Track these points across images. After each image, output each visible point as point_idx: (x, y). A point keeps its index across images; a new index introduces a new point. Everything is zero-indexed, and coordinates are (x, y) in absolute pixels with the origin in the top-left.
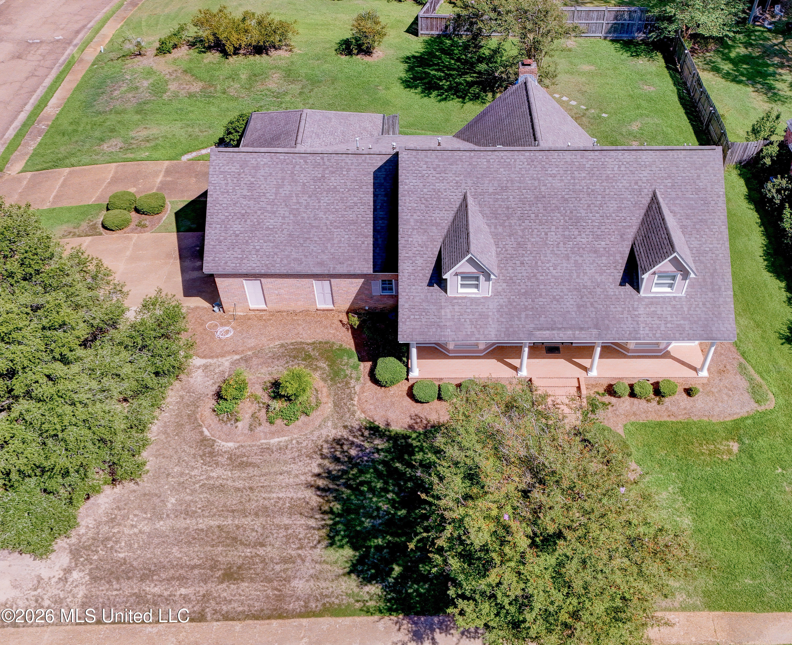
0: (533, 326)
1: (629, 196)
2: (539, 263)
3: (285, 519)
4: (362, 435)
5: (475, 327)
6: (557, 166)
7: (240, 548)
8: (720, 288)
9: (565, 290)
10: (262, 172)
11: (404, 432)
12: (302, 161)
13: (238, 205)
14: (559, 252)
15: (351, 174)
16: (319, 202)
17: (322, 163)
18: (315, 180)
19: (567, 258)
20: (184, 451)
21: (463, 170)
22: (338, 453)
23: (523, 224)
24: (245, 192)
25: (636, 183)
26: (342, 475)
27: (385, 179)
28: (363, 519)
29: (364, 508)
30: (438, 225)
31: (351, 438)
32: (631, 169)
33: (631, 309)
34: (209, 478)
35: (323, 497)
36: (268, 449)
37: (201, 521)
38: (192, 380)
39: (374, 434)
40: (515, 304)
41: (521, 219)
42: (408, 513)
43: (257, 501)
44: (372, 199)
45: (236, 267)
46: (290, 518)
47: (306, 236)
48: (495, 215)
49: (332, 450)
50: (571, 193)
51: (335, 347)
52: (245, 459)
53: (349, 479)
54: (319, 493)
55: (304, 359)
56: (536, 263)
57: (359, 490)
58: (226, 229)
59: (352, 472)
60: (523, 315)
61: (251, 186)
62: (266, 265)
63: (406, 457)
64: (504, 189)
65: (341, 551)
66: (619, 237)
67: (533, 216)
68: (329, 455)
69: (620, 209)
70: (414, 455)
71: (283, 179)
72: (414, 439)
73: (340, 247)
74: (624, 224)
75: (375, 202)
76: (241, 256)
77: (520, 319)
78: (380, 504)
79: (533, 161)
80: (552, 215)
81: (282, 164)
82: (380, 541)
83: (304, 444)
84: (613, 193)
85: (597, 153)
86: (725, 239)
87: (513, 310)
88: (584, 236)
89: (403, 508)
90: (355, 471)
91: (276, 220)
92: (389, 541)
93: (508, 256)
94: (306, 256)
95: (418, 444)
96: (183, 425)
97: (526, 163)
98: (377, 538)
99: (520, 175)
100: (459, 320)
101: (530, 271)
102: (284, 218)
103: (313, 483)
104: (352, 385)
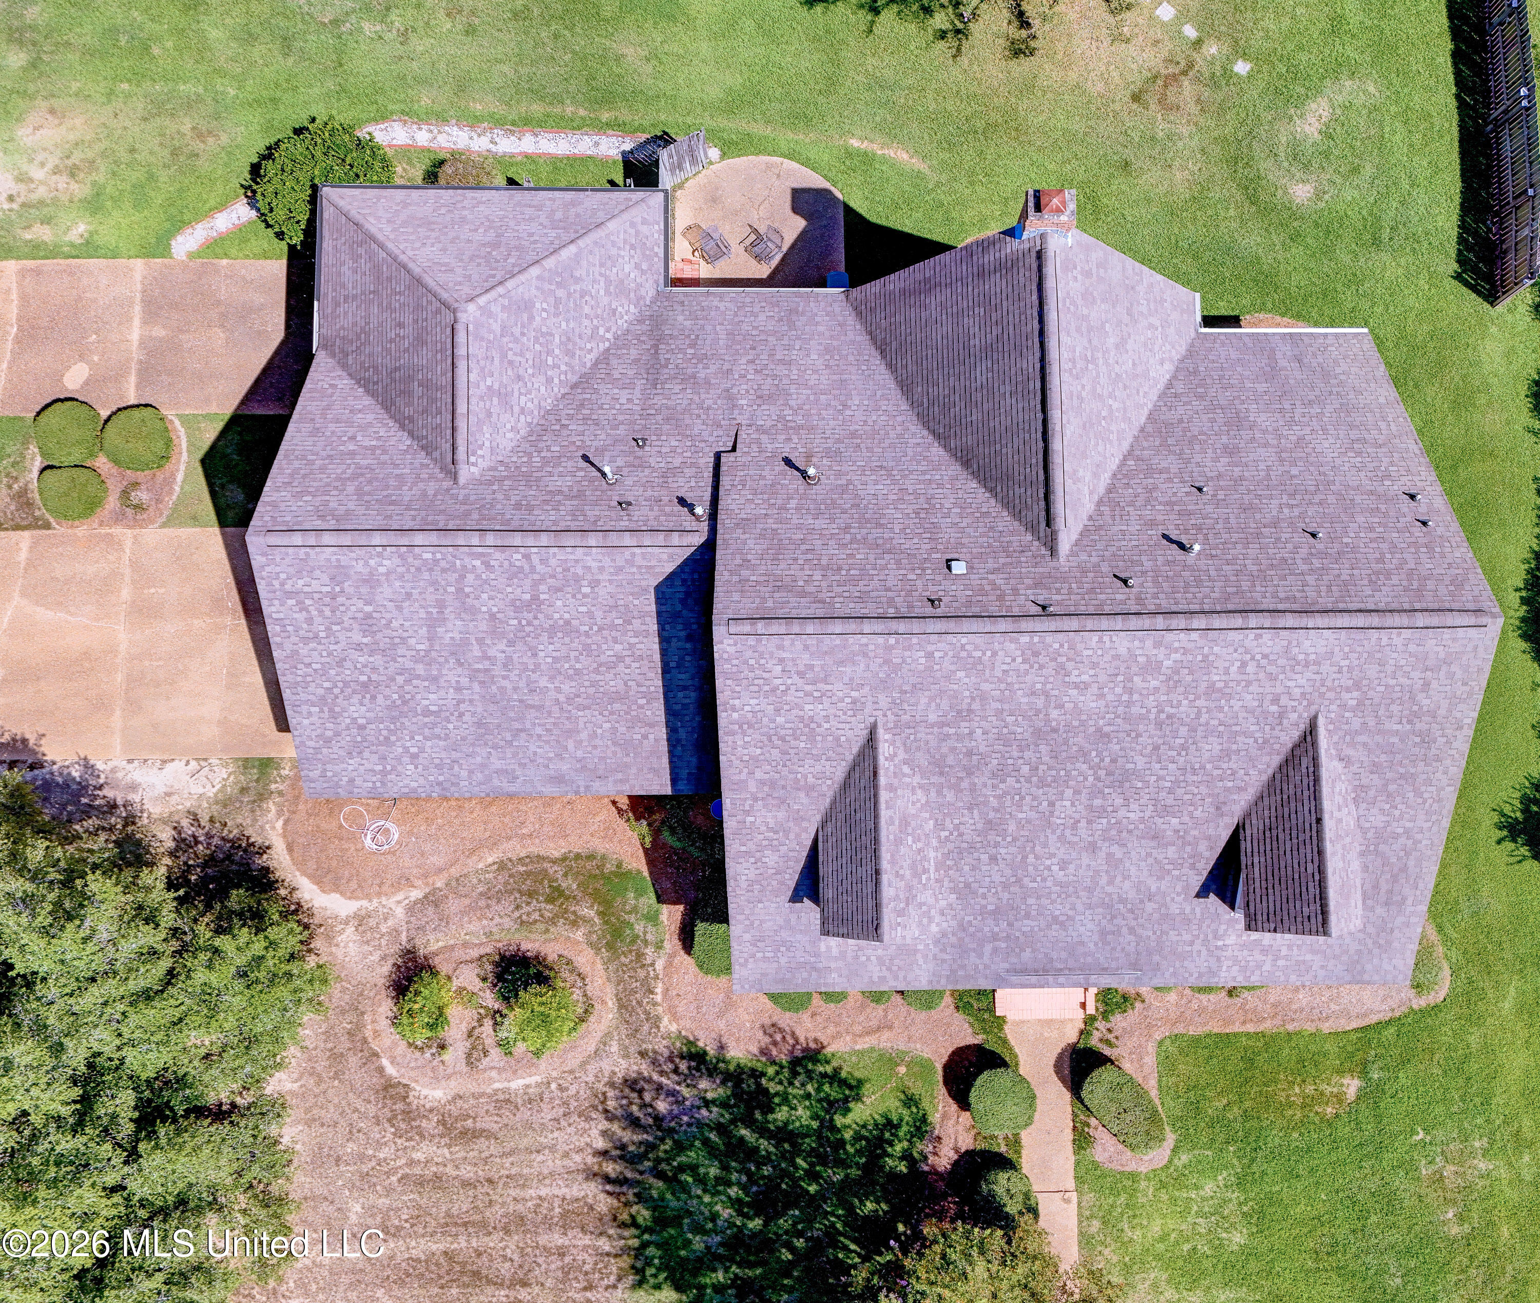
0: (1006, 966)
1: (1253, 728)
2: (1031, 859)
3: (556, 1236)
4: (676, 1071)
5: (889, 969)
6: (1094, 665)
7: (490, 1290)
8: (1404, 899)
9: (1080, 907)
10: (385, 592)
11: (754, 1064)
12: (477, 563)
13: (348, 664)
14: (1076, 839)
15: (602, 592)
16: (535, 655)
17: (527, 568)
18: (517, 606)
19: (1093, 848)
20: (356, 1110)
21: (869, 675)
22: (635, 1108)
23: (1002, 786)
24: (357, 637)
25: (1276, 700)
26: (646, 1152)
27: (683, 601)
28: (690, 1236)
29: (690, 1213)
30: (809, 789)
31: (655, 1077)
32: (1270, 669)
33: (1210, 937)
34: (411, 1163)
35: (617, 1195)
36: (504, 1102)
37: (413, 1244)
38: (339, 953)
39: (698, 1069)
40: (972, 929)
41: (999, 774)
42: (766, 1225)
43: (503, 1204)
44: (656, 647)
45: (375, 788)
46: (565, 1234)
47: (517, 725)
48: (939, 766)
49: (624, 1102)
50: (1119, 721)
51: (609, 867)
52: (469, 1123)
53: (658, 1161)
54: (608, 1187)
55: (550, 900)
56: (1025, 858)
57: (680, 1182)
58: (334, 716)
59: (662, 1147)
60: (988, 948)
61: (367, 623)
62: (439, 784)
63: (758, 1115)
64: (965, 714)
65: (657, 1294)
66: (1212, 810)
67: (1025, 769)
68: (619, 1112)
69: (1226, 754)
70: (772, 1111)
71: (441, 605)
72: (771, 1079)
73: (595, 747)
74: (1230, 784)
75: (664, 653)
76: (380, 767)
77: (980, 956)
78: (718, 1208)
79: (1036, 654)
80: (1069, 766)
81: (431, 570)
82: (720, 1276)
83: (572, 1090)
84: (1216, 722)
85: (1194, 635)
86: (1445, 812)
87: (967, 940)
88: (1133, 806)
89: (757, 1215)
90: (668, 1145)
91: (442, 693)
92: (736, 1275)
93: (965, 845)
94: (522, 765)
95: (780, 1088)
96: (342, 1055)
97: (1019, 660)
98: (714, 1270)
99: (1003, 686)
100: (857, 957)
101: (1008, 872)
102: (458, 689)
103: (596, 1168)
104: (649, 961)
